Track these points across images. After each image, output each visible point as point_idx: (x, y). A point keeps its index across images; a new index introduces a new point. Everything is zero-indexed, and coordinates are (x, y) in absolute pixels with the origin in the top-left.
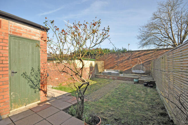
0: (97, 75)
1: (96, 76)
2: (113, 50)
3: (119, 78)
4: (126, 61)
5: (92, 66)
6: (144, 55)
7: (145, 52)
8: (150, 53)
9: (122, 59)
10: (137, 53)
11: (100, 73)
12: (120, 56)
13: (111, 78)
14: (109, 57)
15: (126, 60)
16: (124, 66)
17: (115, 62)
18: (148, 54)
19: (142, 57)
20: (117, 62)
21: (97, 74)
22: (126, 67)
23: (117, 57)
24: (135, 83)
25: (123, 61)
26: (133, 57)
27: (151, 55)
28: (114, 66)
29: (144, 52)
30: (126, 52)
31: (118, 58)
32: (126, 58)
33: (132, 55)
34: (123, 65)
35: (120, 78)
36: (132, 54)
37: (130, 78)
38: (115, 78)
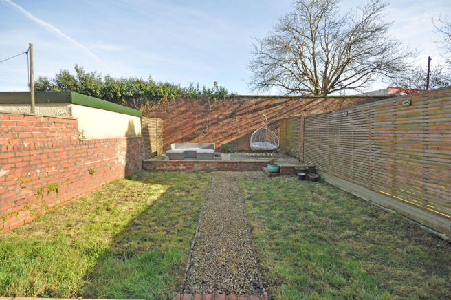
0: (148, 162)
1: (146, 166)
2: (191, 89)
3: (222, 165)
4: (225, 121)
5: (135, 135)
6: (268, 106)
7: (269, 101)
8: (278, 104)
9: (216, 116)
10: (253, 101)
11: (156, 154)
12: (211, 106)
13: (198, 167)
14: (178, 107)
15: (227, 118)
16: (222, 133)
17: (198, 122)
18: (275, 105)
19: (263, 111)
20: (202, 123)
21: (150, 160)
22: (225, 135)
23: (201, 108)
24: (273, 174)
25: (218, 120)
26: (242, 112)
27: (280, 107)
28: (194, 133)
29: (267, 100)
30: (227, 98)
31: (206, 112)
32: (228, 112)
33: (240, 106)
34: (219, 131)
35: (226, 165)
36: (241, 104)
37: (251, 163)
38: (212, 168)
